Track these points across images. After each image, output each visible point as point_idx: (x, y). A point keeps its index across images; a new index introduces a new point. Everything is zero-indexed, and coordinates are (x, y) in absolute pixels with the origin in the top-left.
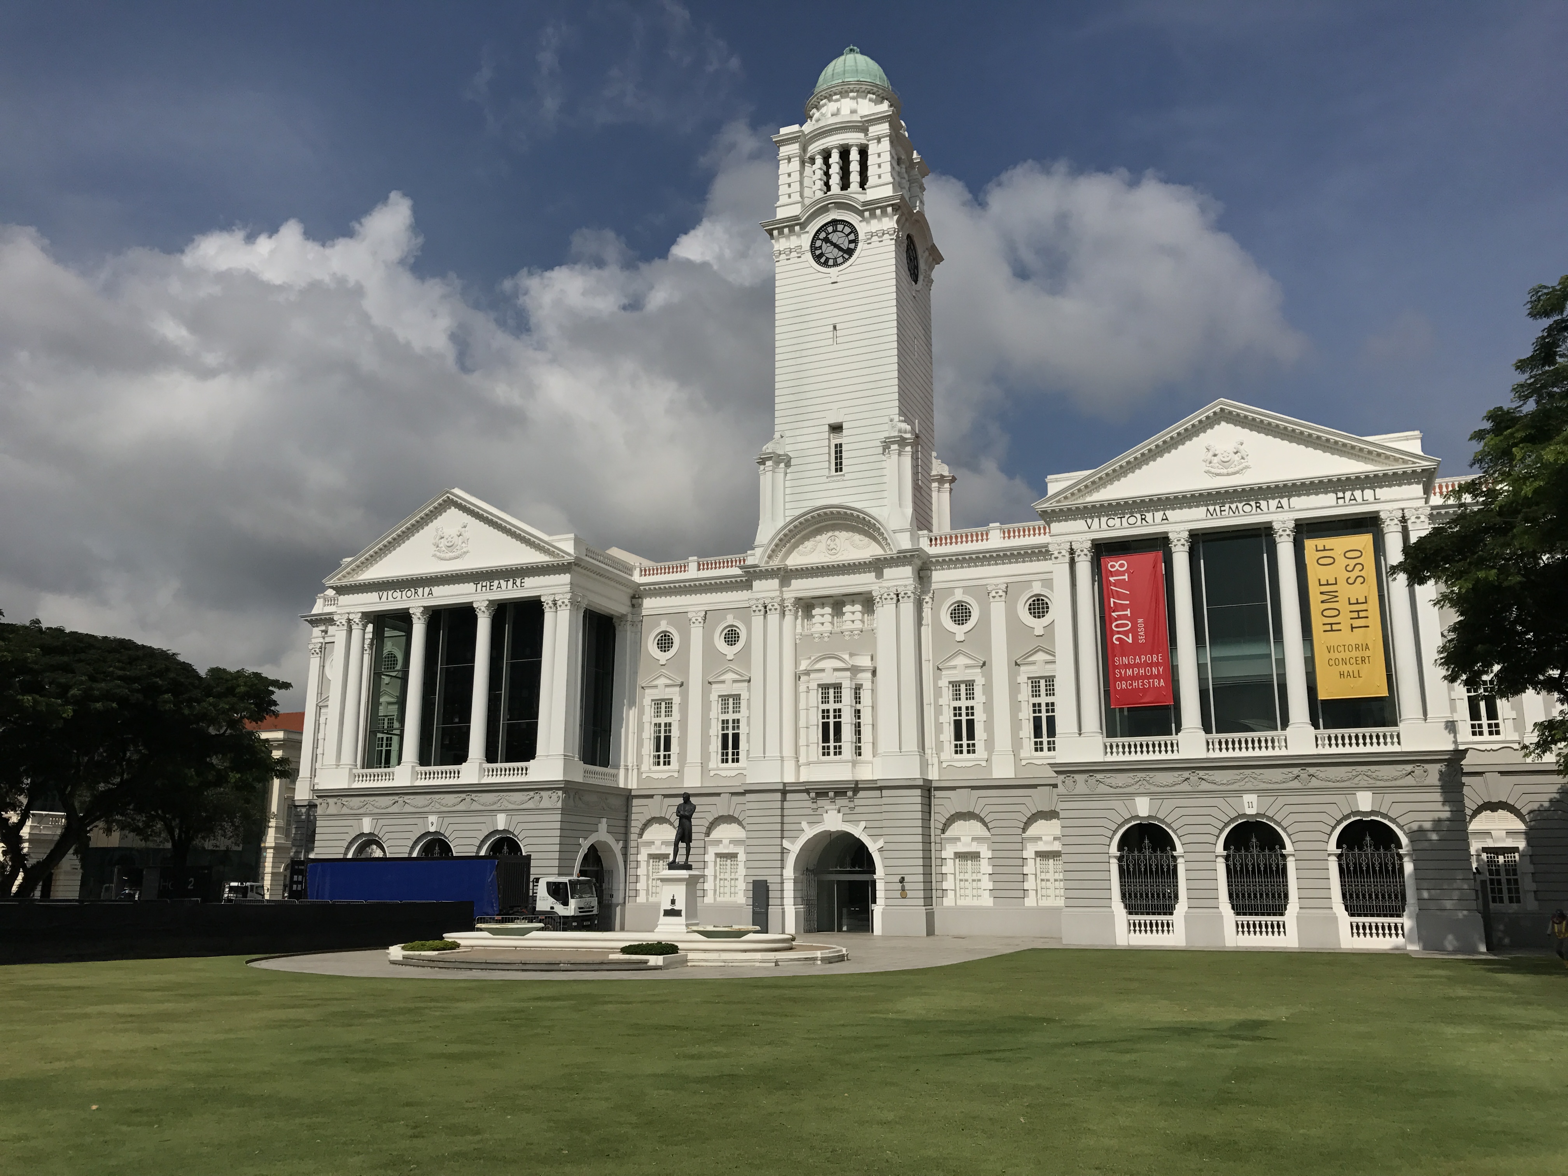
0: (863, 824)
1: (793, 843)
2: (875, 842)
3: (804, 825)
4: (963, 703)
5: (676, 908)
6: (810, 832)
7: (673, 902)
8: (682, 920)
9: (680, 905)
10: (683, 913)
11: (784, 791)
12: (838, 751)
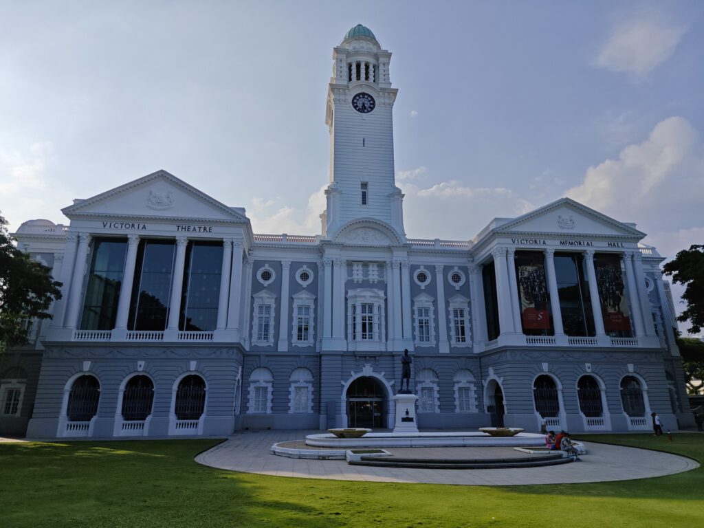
0: (383, 373)
1: (346, 382)
2: (389, 382)
3: (352, 373)
4: (424, 318)
5: (410, 416)
6: (355, 376)
7: (407, 413)
8: (414, 424)
9: (412, 415)
10: (414, 420)
11: (344, 355)
12: (371, 337)
